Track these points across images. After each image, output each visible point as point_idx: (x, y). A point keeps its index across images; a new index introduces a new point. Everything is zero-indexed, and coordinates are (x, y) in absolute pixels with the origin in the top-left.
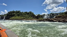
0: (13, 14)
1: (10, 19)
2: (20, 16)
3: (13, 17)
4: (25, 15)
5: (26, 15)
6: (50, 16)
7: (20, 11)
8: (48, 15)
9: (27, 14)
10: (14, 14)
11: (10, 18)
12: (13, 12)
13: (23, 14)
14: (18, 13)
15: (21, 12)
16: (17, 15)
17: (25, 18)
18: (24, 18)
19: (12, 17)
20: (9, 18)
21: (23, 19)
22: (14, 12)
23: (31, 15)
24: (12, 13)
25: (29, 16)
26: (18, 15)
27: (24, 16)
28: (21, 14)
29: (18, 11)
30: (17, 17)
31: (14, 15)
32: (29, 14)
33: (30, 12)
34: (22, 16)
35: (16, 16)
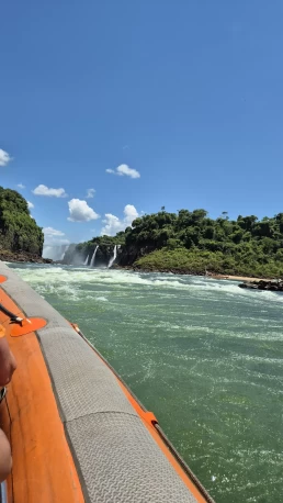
0: (157, 232)
1: (139, 267)
2: (201, 247)
3: (157, 256)
4: (236, 239)
5: (242, 243)
7: (202, 213)
9: (254, 234)
10: (164, 236)
11: (140, 261)
12: (162, 220)
13: (221, 231)
14: (191, 229)
15: (209, 223)
16: (182, 238)
17: (231, 260)
18: (226, 266)
19: (149, 251)
20: (136, 258)
22: (168, 221)
24: (154, 227)
25: (265, 250)
26: (189, 242)
27: (224, 250)
28: (209, 235)
29: (191, 210)
30: (180, 255)
31: (160, 243)
32: (270, 235)
33: (279, 217)
34: (213, 248)
35: (172, 248)
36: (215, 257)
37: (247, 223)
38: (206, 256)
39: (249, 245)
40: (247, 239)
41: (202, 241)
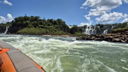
0: (25, 22)
1: (19, 34)
2: (39, 27)
3: (25, 30)
4: (49, 25)
6: (97, 29)
9: (53, 24)
10: (27, 23)
11: (19, 32)
12: (26, 19)
13: (45, 23)
14: (36, 22)
15: (41, 20)
16: (33, 24)
17: (48, 31)
19: (22, 28)
21: (44, 34)
22: (28, 19)
23: (60, 27)
24: (23, 21)
25: (56, 28)
26: (35, 26)
27: (46, 28)
28: (41, 24)
30: (33, 29)
31: (26, 26)
32: (56, 24)
33: (58, 20)
34: (43, 28)
35: (30, 27)
36: (43, 30)
37: (51, 21)
38: (41, 30)
39: (52, 27)
40: (51, 25)
41: (39, 25)
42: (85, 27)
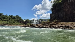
2: (2, 20)
5: (11, 20)
6: (39, 21)
7: (2, 14)
8: (37, 20)
9: (13, 18)
13: (6, 18)
15: (4, 16)
17: (9, 22)
18: (8, 24)
23: (18, 20)
25: (15, 21)
27: (7, 21)
28: (4, 18)
32: (15, 19)
33: (16, 16)
34: (5, 20)
36: (5, 22)
37: (11, 16)
38: (4, 22)
39: (12, 20)
40: (11, 19)
41: (2, 19)
42: (33, 20)
